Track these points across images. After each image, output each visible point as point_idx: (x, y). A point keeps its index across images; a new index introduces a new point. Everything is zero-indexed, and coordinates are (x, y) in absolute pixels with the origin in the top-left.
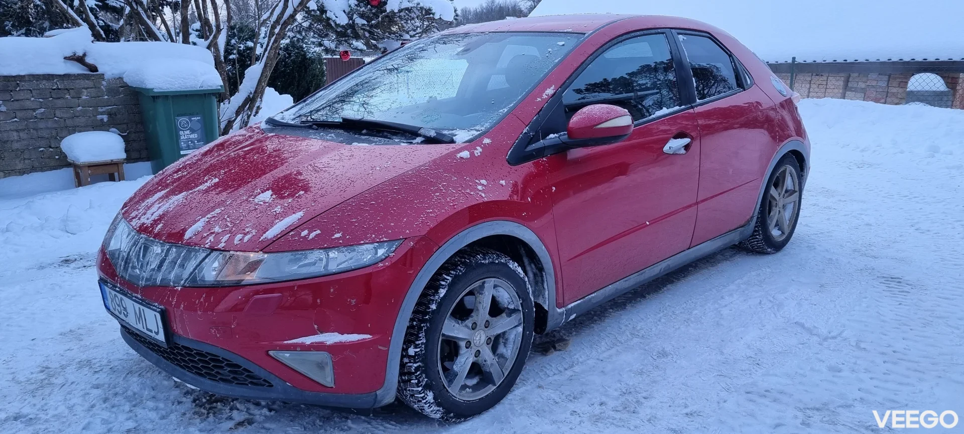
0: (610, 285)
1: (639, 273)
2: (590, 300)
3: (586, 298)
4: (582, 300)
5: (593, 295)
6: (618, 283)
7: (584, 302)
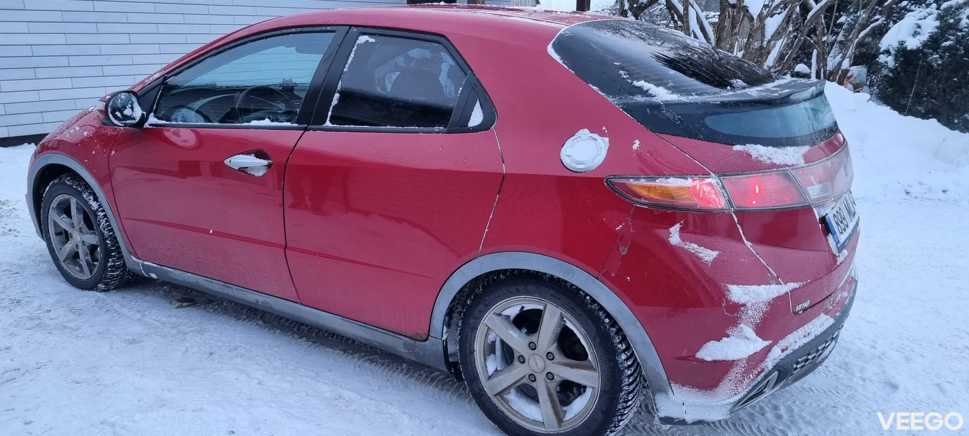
0: (191, 273)
1: (226, 284)
2: (167, 271)
3: (163, 267)
4: (158, 266)
5: (170, 269)
6: (198, 277)
7: (161, 269)
